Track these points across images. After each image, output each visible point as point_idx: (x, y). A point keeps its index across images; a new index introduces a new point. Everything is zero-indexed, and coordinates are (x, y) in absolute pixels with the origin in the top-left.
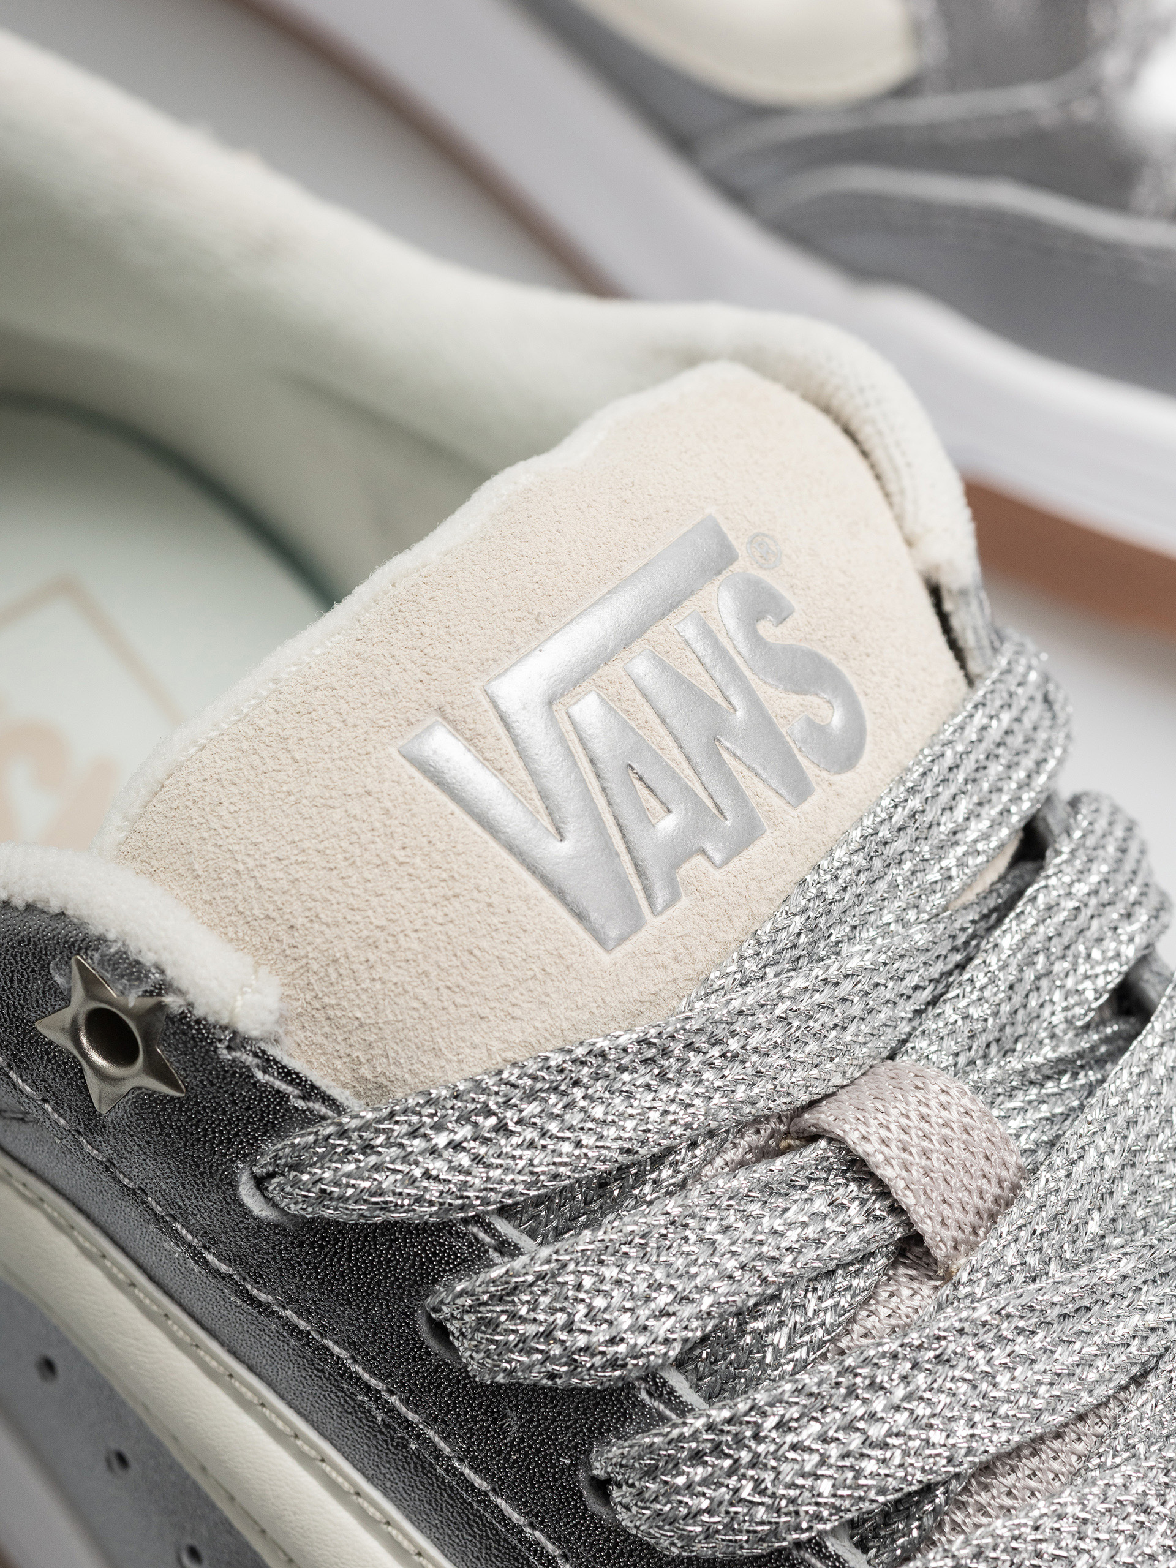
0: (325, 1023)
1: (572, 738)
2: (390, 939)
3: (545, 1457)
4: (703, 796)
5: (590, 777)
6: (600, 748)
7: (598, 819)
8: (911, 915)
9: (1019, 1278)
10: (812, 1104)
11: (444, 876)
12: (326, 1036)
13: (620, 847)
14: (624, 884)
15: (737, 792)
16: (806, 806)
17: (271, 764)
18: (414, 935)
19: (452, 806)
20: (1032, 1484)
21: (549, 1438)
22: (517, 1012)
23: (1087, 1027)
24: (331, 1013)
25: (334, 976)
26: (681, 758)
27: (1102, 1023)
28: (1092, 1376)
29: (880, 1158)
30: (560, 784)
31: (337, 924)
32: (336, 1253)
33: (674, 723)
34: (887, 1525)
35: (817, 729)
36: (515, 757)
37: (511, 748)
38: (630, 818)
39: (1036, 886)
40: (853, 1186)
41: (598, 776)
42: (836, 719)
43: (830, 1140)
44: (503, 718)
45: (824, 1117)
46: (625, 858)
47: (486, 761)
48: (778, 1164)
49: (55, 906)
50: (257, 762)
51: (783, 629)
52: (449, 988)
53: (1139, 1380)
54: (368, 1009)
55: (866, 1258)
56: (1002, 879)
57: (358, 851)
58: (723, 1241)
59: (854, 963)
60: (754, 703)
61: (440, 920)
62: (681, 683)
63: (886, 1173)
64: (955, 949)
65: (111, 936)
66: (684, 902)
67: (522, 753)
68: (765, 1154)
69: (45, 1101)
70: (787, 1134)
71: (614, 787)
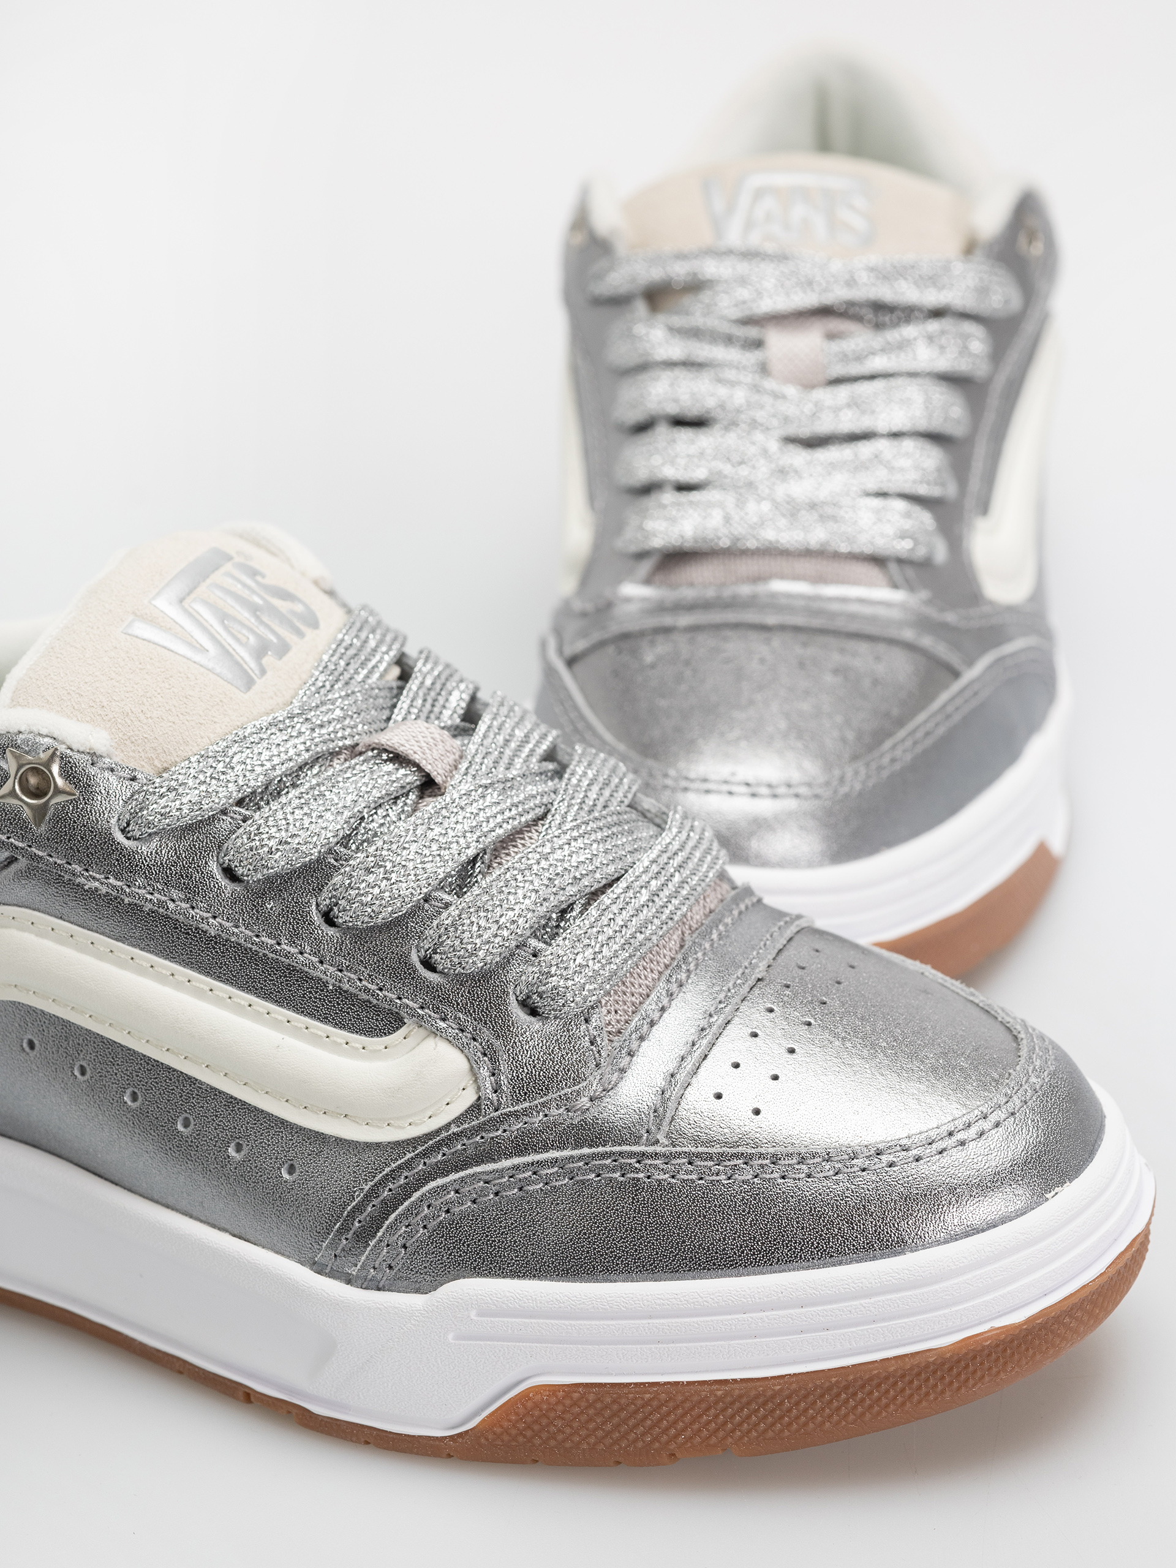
0: (132, 745)
1: (195, 614)
2: (149, 699)
3: (296, 913)
4: (258, 631)
5: (209, 627)
6: (208, 617)
7: (220, 642)
11: (163, 670)
12: (134, 751)
13: (233, 652)
14: (240, 665)
15: (274, 632)
18: (159, 696)
19: (154, 646)
21: (296, 903)
22: (215, 720)
24: (133, 739)
25: (129, 722)
26: (245, 619)
30: (196, 631)
31: (122, 700)
32: (169, 851)
33: (237, 607)
35: (294, 612)
36: (174, 624)
37: (169, 621)
38: (232, 641)
41: (212, 627)
42: (302, 610)
44: (163, 611)
46: (236, 655)
51: (263, 580)
52: (182, 714)
54: (149, 732)
57: (120, 670)
60: (266, 601)
61: (168, 687)
62: (232, 594)
67: (175, 622)
69: (8, 838)
71: (220, 630)
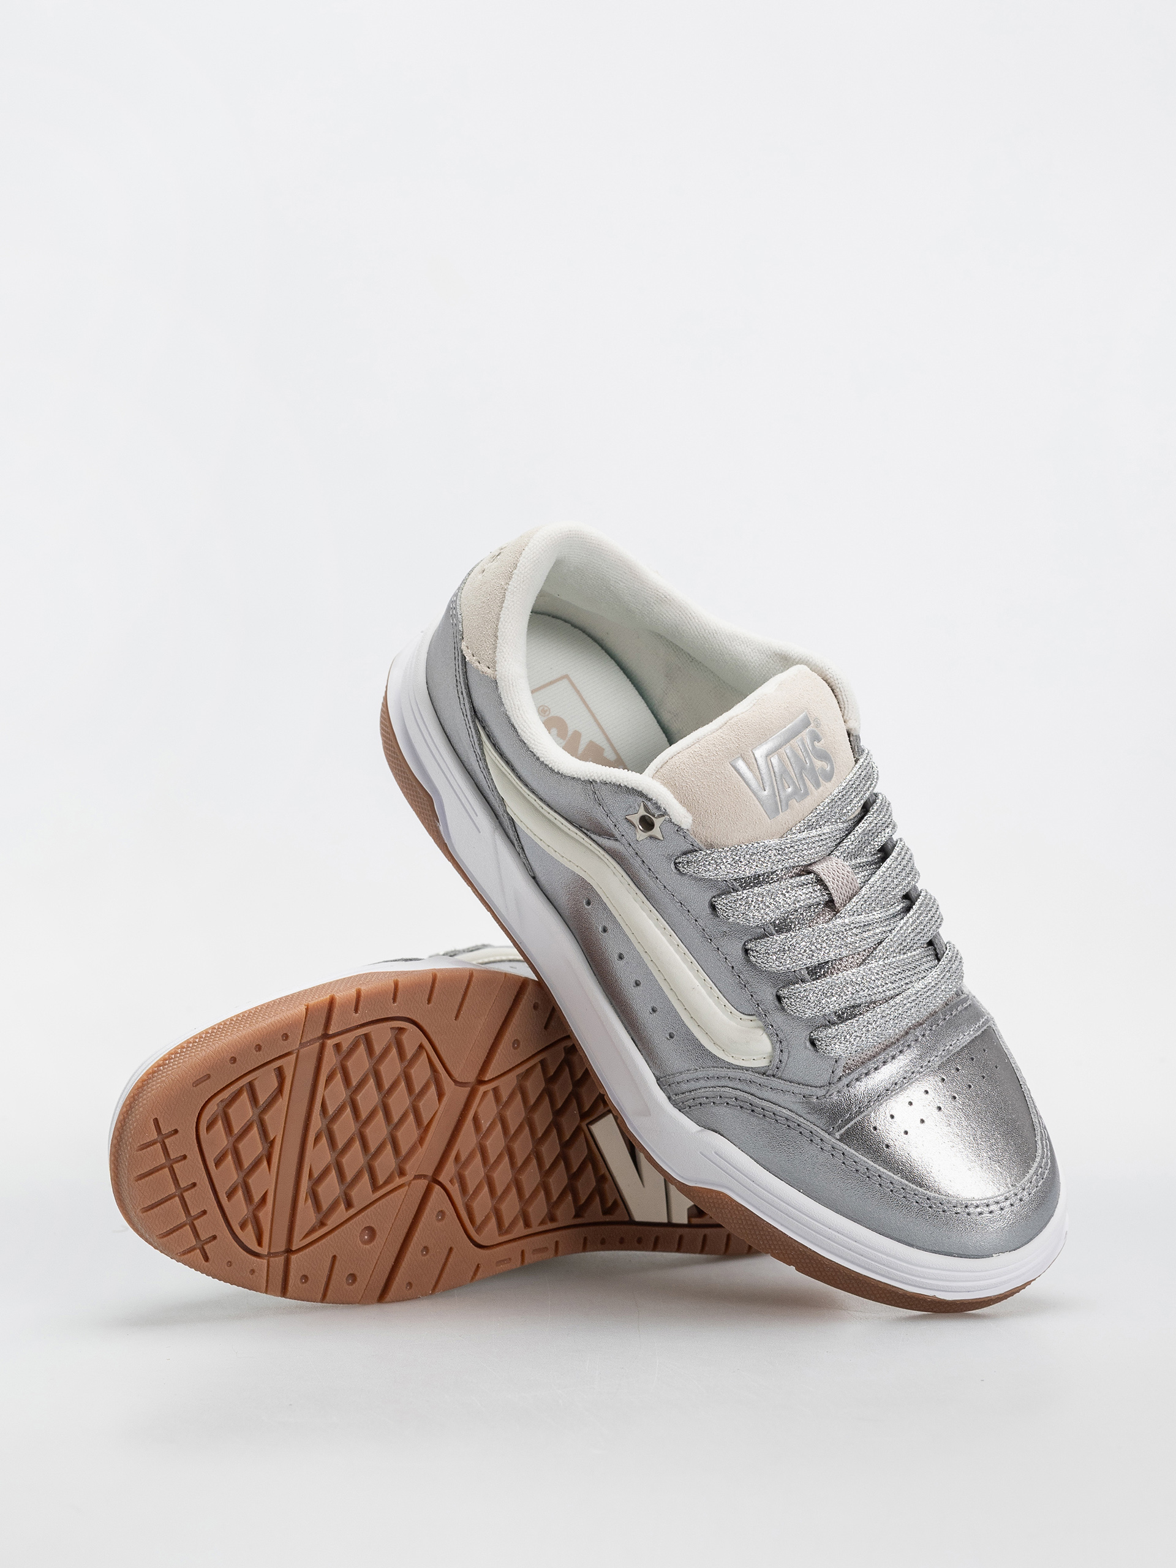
1: (770, 766)
2: (721, 809)
4: (797, 783)
5: (773, 776)
6: (776, 769)
7: (773, 787)
8: (838, 821)
9: (855, 914)
10: (810, 865)
11: (737, 796)
12: (701, 830)
13: (777, 794)
14: (777, 804)
15: (805, 784)
16: (819, 790)
17: (698, 761)
18: (727, 809)
19: (741, 779)
20: (851, 965)
23: (874, 854)
24: (704, 825)
25: (706, 816)
26: (794, 774)
27: (877, 854)
28: (869, 941)
29: (827, 880)
30: (766, 777)
31: (708, 803)
33: (794, 765)
34: (815, 970)
35: (823, 770)
36: (757, 769)
37: (756, 766)
38: (780, 787)
39: (867, 816)
40: (819, 886)
41: (775, 776)
42: (828, 769)
43: (815, 874)
44: (756, 759)
45: (815, 868)
46: (778, 797)
47: (751, 770)
48: (803, 878)
49: (640, 789)
50: (694, 760)
51: (818, 744)
53: (880, 943)
54: (712, 825)
55: (819, 904)
56: (859, 814)
57: (716, 786)
58: (787, 895)
59: (825, 831)
60: (811, 762)
61: (734, 807)
62: (796, 755)
63: (828, 884)
64: (846, 830)
65: (654, 799)
66: (789, 810)
67: (758, 768)
68: (799, 875)
70: (803, 870)
71: (778, 779)
